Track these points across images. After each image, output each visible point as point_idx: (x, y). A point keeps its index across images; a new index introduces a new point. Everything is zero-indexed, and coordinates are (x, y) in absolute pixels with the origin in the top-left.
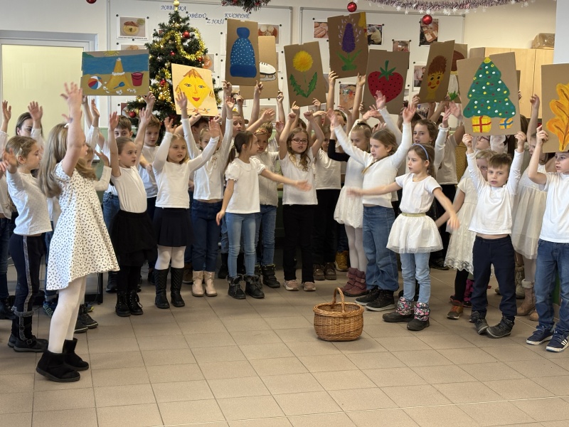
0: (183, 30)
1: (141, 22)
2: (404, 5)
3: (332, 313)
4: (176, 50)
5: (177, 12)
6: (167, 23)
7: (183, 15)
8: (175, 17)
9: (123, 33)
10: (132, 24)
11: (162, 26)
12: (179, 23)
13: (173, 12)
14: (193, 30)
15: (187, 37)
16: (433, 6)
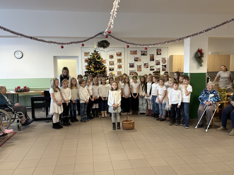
0: (97, 54)
1: (89, 53)
2: (140, 45)
3: (127, 123)
4: (95, 59)
5: (95, 50)
6: (93, 52)
7: (97, 51)
8: (95, 51)
9: (84, 56)
10: (87, 53)
11: (92, 53)
12: (96, 52)
13: (94, 50)
14: (99, 54)
15: (98, 56)
16: (147, 45)
